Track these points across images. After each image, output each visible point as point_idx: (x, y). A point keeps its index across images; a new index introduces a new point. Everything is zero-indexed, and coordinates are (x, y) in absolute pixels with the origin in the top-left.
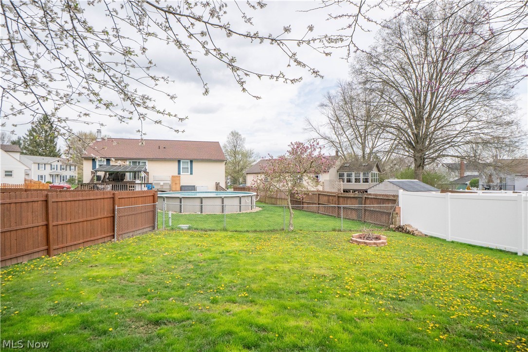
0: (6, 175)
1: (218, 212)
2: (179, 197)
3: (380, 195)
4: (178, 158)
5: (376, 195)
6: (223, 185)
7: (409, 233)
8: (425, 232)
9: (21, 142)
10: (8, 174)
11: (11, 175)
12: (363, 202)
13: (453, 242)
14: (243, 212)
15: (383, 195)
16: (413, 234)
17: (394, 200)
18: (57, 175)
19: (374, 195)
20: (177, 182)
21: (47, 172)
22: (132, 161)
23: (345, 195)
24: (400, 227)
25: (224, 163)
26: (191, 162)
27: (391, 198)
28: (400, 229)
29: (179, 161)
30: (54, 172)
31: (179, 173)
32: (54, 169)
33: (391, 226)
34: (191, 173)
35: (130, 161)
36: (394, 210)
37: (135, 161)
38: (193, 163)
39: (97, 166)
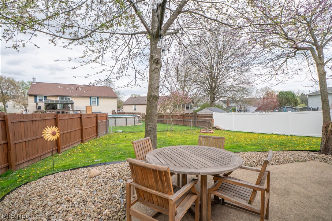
1: (124, 125)
3: (204, 114)
4: (90, 96)
5: (202, 114)
7: (218, 129)
8: (224, 128)
12: (197, 117)
13: (235, 131)
15: (205, 114)
16: (220, 130)
17: (211, 116)
19: (201, 114)
20: (90, 110)
22: (61, 97)
23: (187, 115)
24: (214, 127)
25: (116, 99)
27: (210, 115)
28: (215, 128)
29: (90, 98)
31: (91, 105)
33: (210, 127)
34: (98, 105)
35: (60, 97)
36: (211, 121)
37: (63, 97)
38: (99, 99)
39: (38, 100)
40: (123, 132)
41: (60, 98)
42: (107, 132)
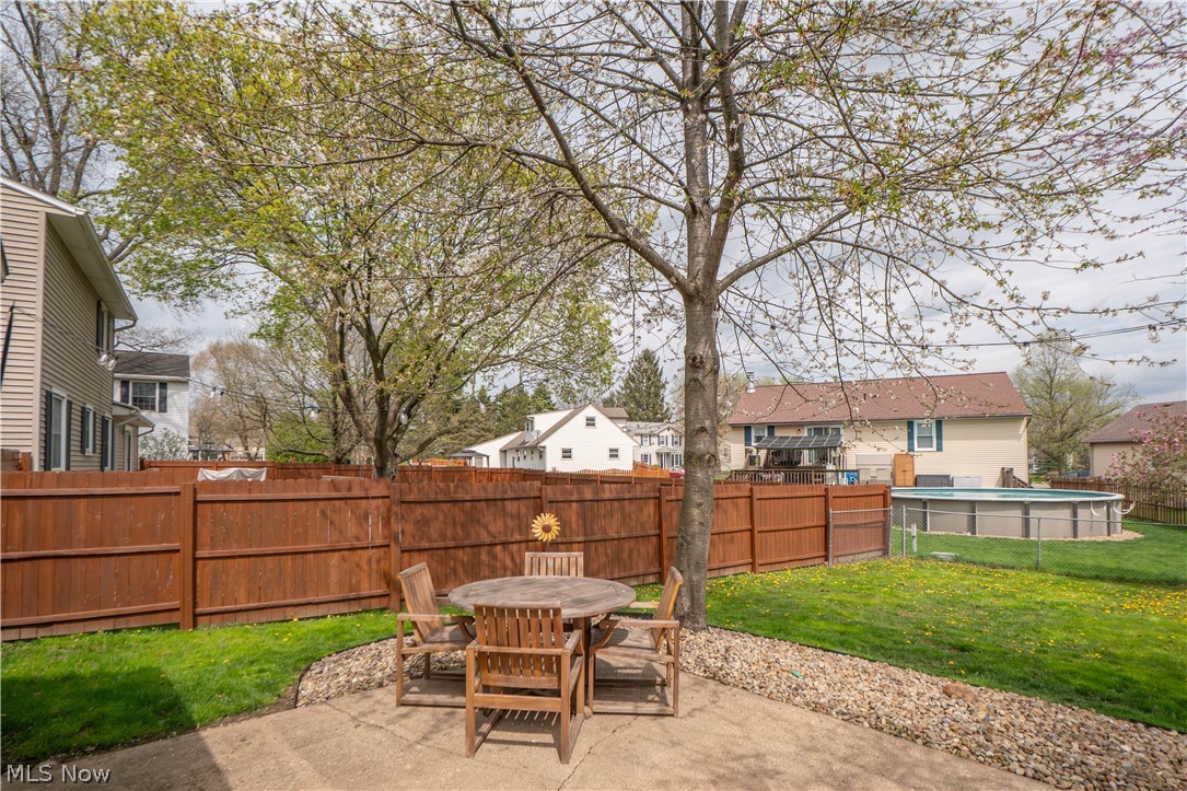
0: (611, 456)
1: (1015, 534)
2: (920, 499)
4: (907, 416)
6: (1022, 473)
9: (615, 399)
10: (614, 454)
11: (617, 456)
14: (1086, 539)
18: (668, 454)
20: (908, 467)
21: (652, 449)
22: (812, 427)
25: (1025, 421)
26: (939, 423)
29: (910, 424)
30: (664, 449)
31: (911, 449)
32: (663, 442)
34: (940, 449)
35: (809, 428)
37: (819, 429)
38: (944, 427)
39: (753, 439)
40: (956, 560)
41: (809, 430)
42: (885, 552)
